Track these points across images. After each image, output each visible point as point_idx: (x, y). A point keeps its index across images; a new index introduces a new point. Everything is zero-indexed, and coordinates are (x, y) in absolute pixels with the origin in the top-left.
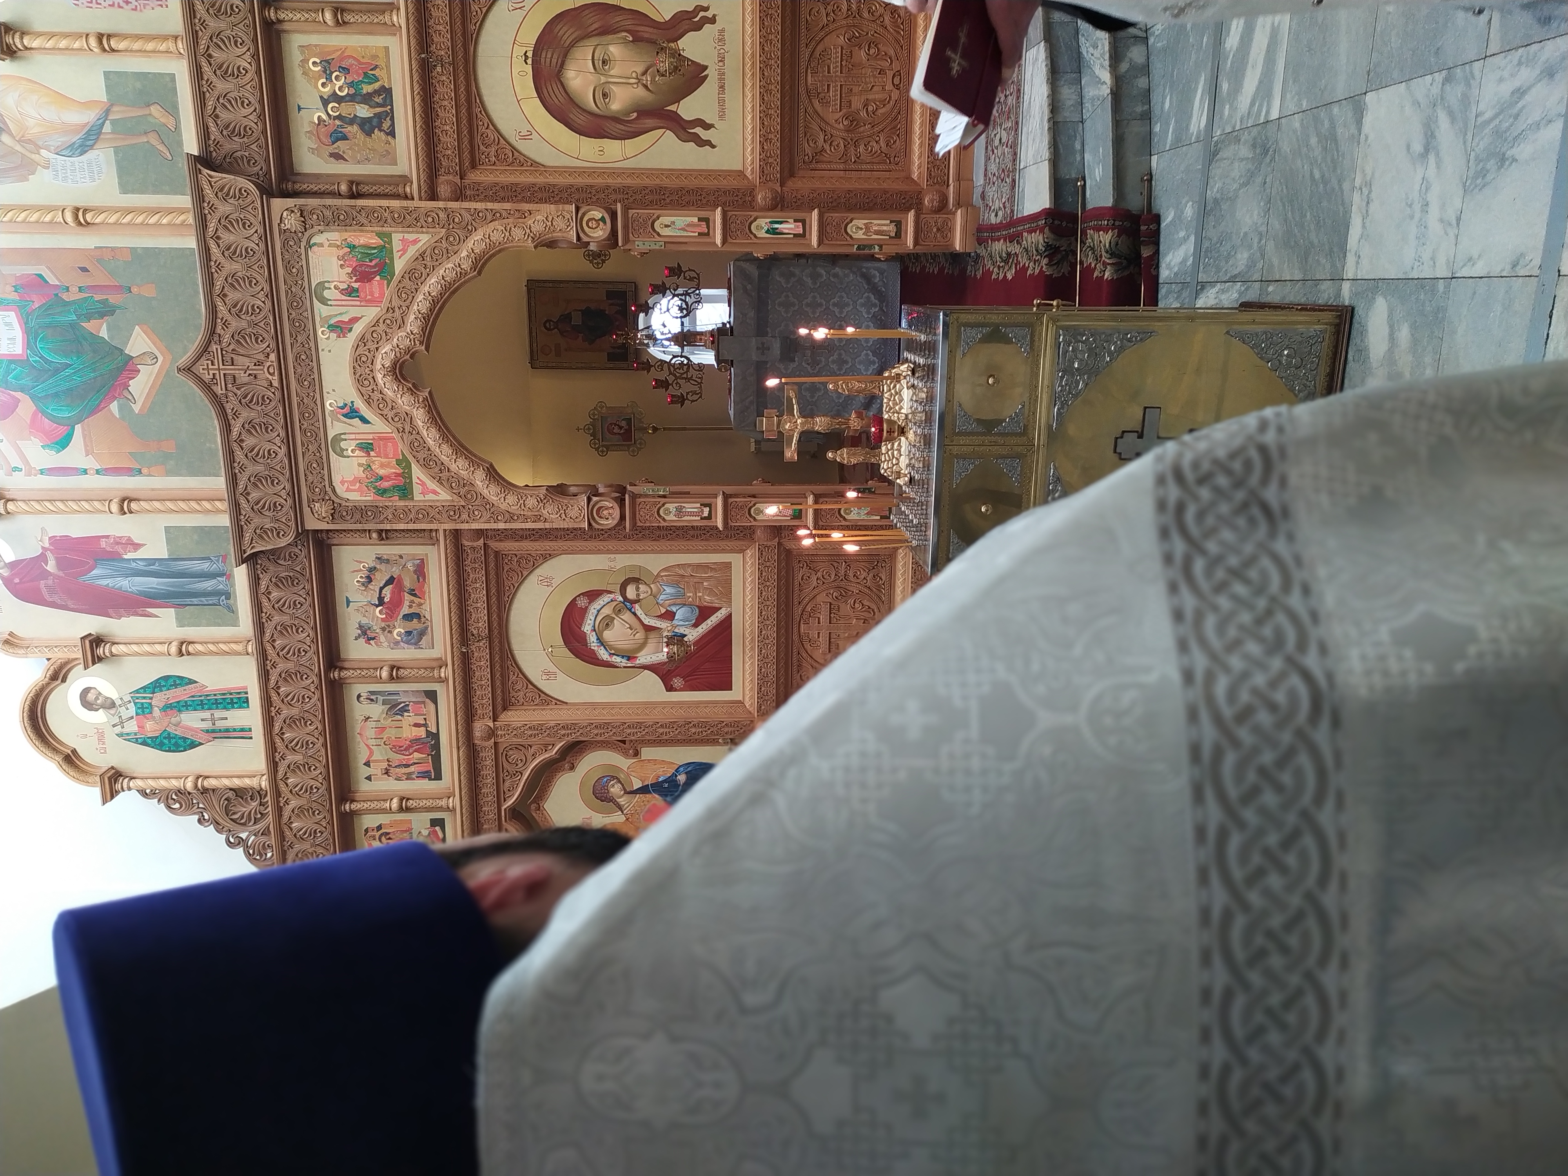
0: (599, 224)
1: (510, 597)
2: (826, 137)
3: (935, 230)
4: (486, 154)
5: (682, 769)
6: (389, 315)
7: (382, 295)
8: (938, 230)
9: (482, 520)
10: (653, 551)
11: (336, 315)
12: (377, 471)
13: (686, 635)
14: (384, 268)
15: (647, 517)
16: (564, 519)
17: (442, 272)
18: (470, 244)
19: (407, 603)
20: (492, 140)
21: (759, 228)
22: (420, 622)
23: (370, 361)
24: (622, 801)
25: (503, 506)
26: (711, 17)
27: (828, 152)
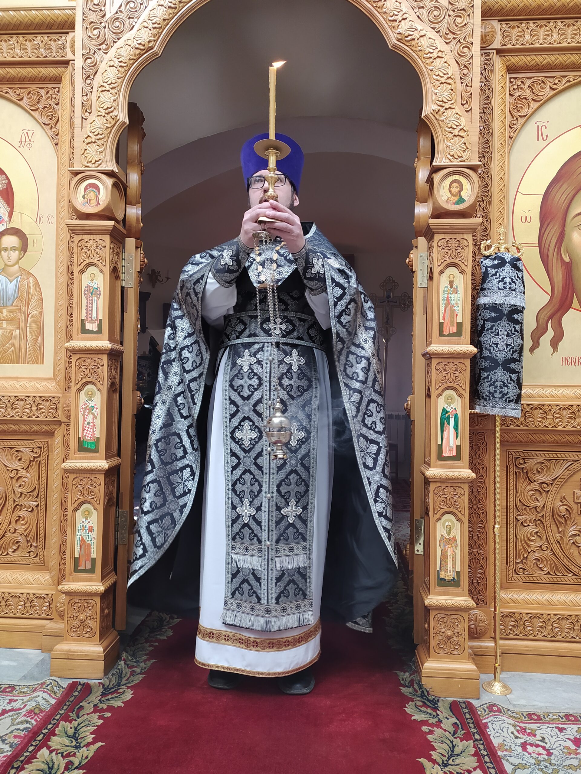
0: (455, 196)
1: (7, 95)
2: (545, 485)
3: (449, 633)
4: (522, 86)
8: (449, 638)
9: (86, 39)
10: (57, 268)
15: (85, 250)
16: (84, 141)
18: (431, 34)
21: (449, 400)
25: (102, 67)
27: (529, 487)
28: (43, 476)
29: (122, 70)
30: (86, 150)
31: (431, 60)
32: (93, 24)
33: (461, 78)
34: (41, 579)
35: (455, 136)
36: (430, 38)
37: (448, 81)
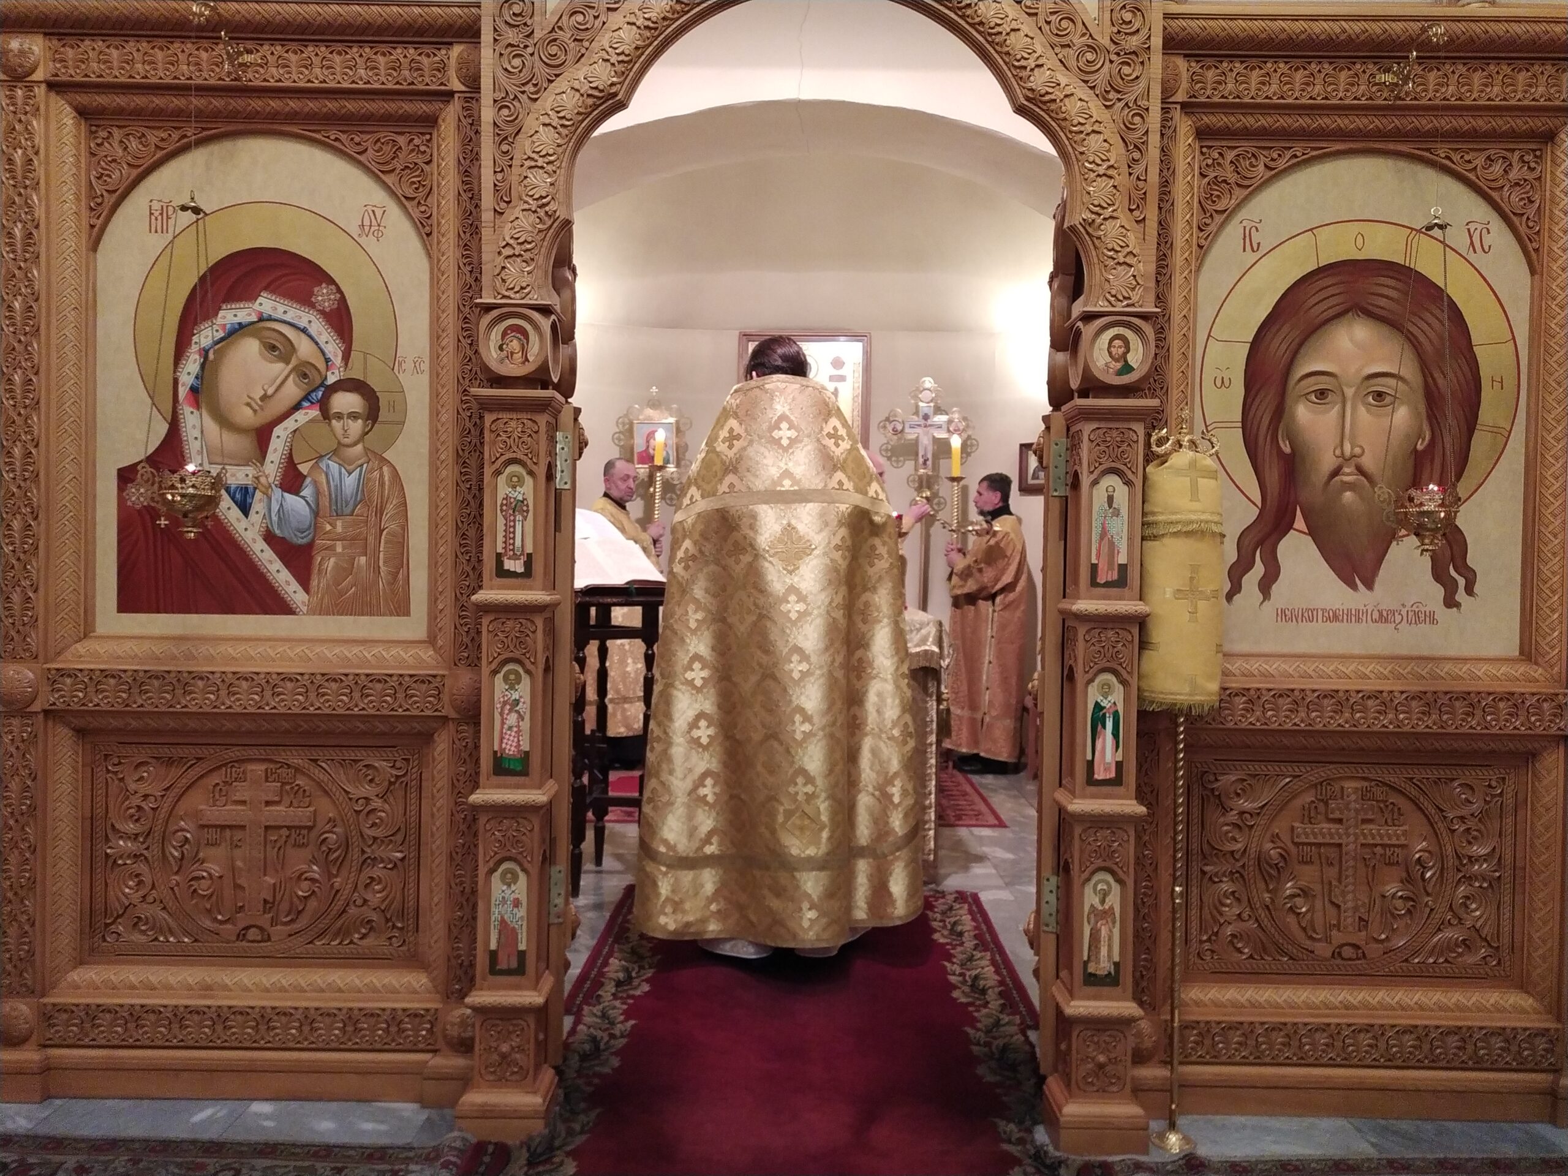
0: (1117, 360)
1: (336, 144)
2: (1248, 816)
3: (1102, 1059)
4: (1221, 161)
8: (1101, 1066)
9: (500, 73)
10: (434, 451)
13: (246, 515)
15: (504, 437)
16: (500, 253)
18: (1082, 92)
20: (1244, 173)
21: (1106, 690)
26: (1457, 598)
27: (1222, 820)
28: (413, 808)
29: (564, 131)
30: (503, 268)
31: (1082, 136)
32: (510, 49)
33: (1129, 167)
34: (414, 984)
35: (1119, 263)
36: (1080, 99)
37: (1110, 172)
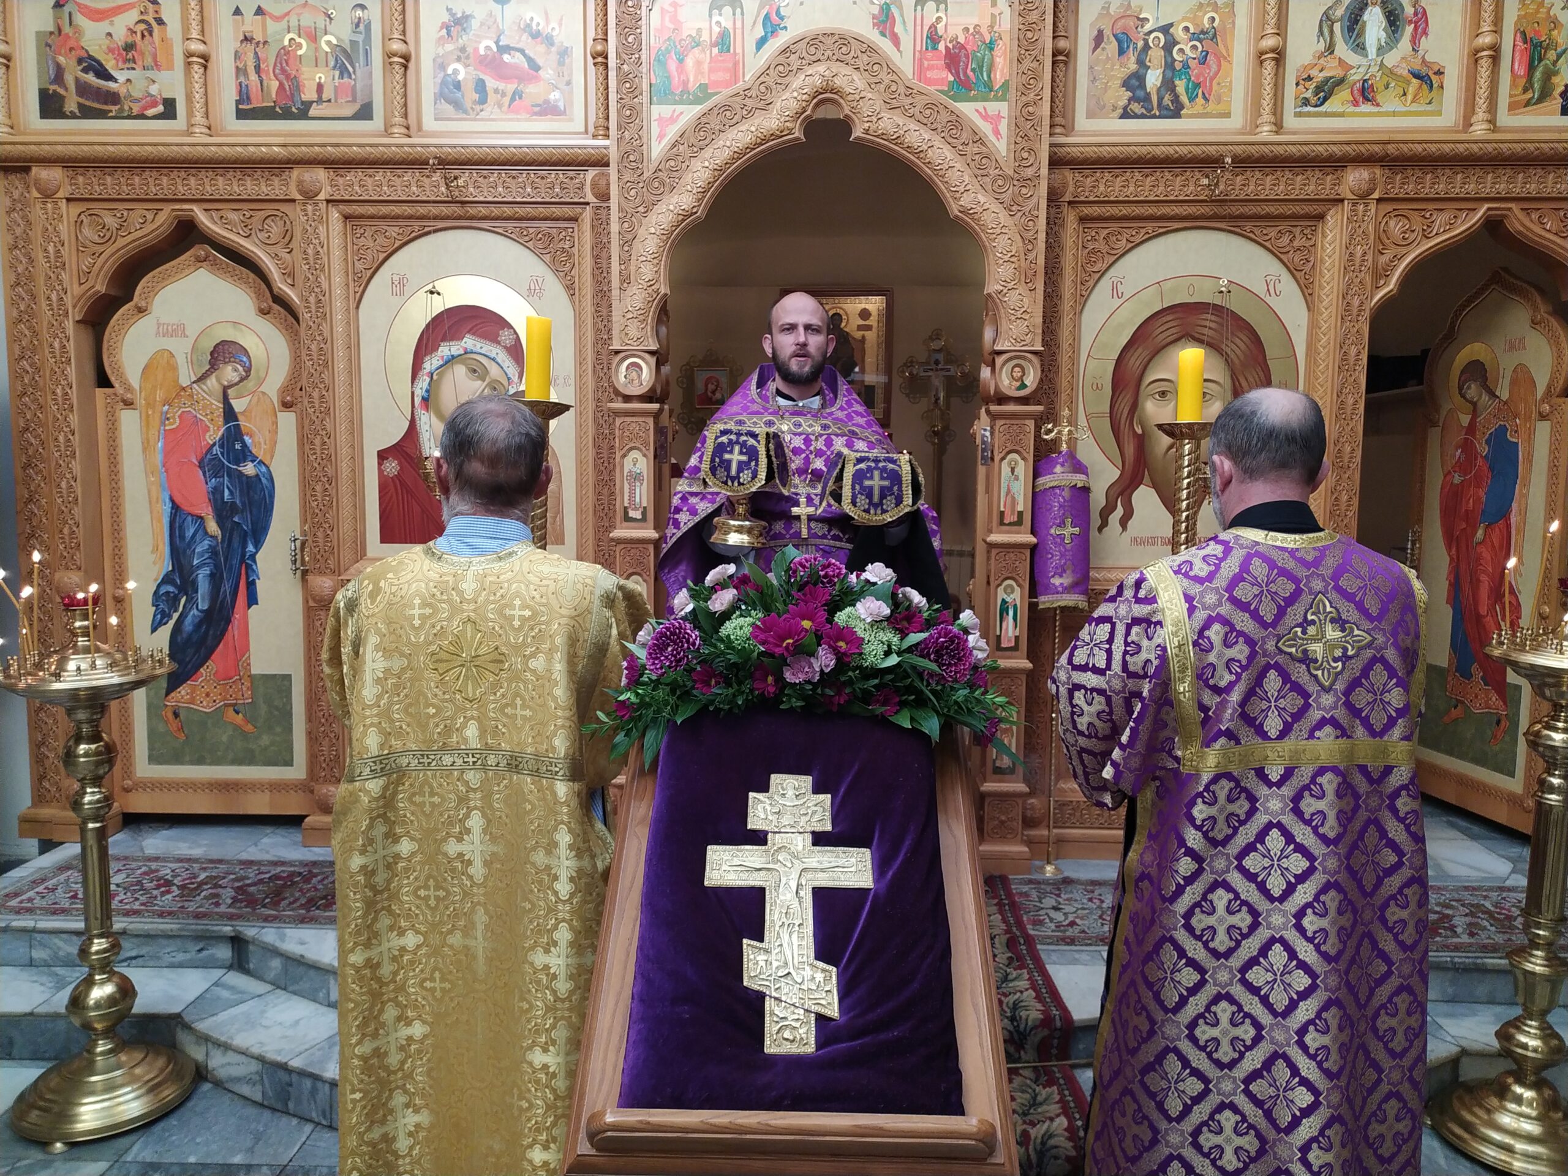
0: (1017, 381)
1: (512, 235)
3: (1003, 818)
4: (1097, 237)
5: (264, 469)
6: (902, 90)
7: (929, 82)
8: (1003, 822)
10: (579, 438)
11: (902, 15)
12: (690, 56)
14: (964, 87)
16: (624, 316)
17: (958, 166)
18: (995, 207)
19: (501, 86)
20: (1114, 246)
22: (475, 102)
23: (843, 58)
24: (212, 382)
29: (664, 237)
30: (626, 326)
31: (995, 236)
32: (628, 184)
33: (1025, 255)
35: (1018, 318)
36: (993, 211)
37: (1012, 259)
